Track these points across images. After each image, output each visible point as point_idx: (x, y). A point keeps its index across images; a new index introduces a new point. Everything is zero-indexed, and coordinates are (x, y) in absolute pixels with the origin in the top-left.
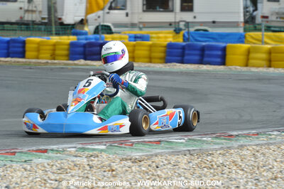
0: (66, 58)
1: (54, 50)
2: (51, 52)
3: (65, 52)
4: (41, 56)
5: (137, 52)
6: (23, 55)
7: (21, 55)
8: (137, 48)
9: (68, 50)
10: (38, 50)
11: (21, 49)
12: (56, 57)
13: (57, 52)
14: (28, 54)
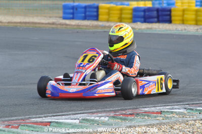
0: (130, 21)
1: (121, 14)
2: (118, 15)
3: (130, 16)
4: (111, 19)
5: (185, 16)
6: (96, 17)
7: (95, 18)
8: (186, 12)
9: (132, 14)
10: (109, 14)
11: (95, 14)
12: (123, 20)
13: (123, 16)
14: (100, 17)
